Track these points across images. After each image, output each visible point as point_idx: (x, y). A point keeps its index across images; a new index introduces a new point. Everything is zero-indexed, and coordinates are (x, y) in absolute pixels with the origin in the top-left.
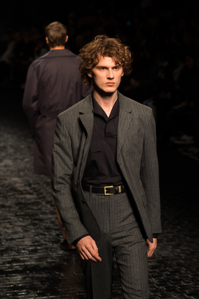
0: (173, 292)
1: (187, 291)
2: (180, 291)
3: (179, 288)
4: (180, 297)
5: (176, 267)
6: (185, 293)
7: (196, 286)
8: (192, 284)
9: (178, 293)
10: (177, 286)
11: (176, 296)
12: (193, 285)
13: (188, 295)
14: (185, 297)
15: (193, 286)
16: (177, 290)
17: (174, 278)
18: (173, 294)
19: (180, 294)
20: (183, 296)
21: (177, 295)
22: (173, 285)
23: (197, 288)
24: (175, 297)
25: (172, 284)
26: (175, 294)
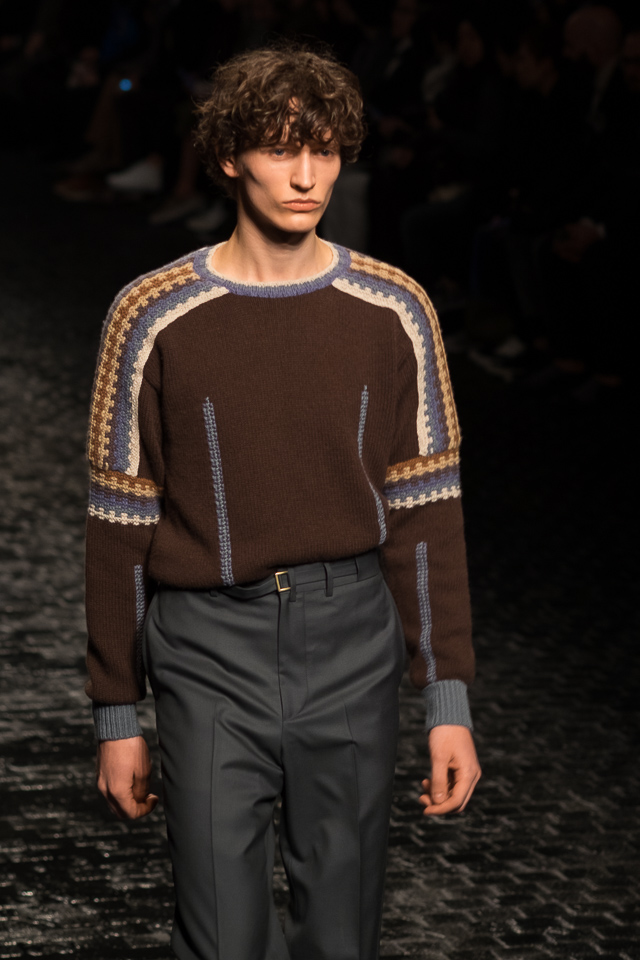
0: (399, 848)
1: (446, 846)
2: (421, 844)
3: (421, 833)
4: (422, 864)
5: (413, 762)
6: (440, 850)
7: (477, 830)
8: (463, 820)
9: (418, 850)
10: (413, 826)
11: (408, 860)
12: (467, 824)
13: (450, 858)
14: (440, 865)
15: (468, 829)
16: (410, 842)
17: (405, 799)
18: (400, 856)
19: (423, 856)
20: (433, 860)
21: (412, 858)
22: (400, 824)
23: (480, 835)
24: (406, 864)
25: (398, 819)
26: (406, 855)
